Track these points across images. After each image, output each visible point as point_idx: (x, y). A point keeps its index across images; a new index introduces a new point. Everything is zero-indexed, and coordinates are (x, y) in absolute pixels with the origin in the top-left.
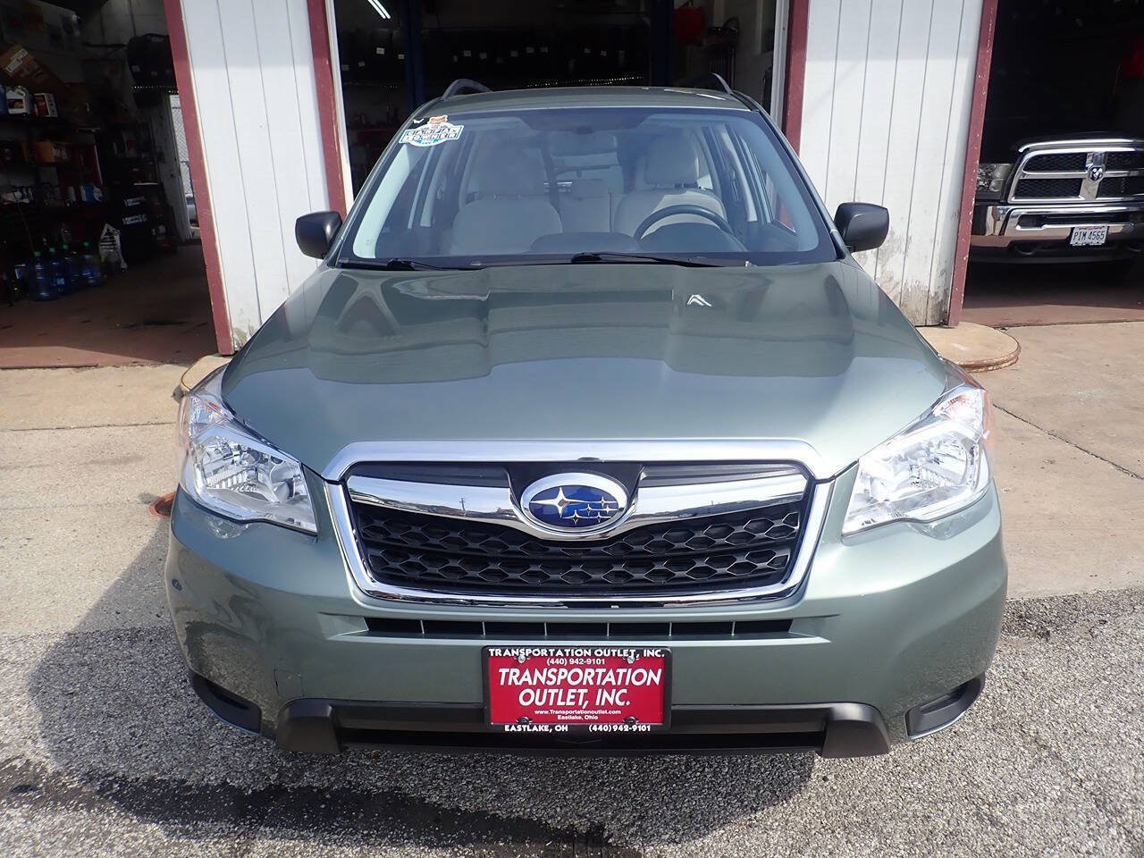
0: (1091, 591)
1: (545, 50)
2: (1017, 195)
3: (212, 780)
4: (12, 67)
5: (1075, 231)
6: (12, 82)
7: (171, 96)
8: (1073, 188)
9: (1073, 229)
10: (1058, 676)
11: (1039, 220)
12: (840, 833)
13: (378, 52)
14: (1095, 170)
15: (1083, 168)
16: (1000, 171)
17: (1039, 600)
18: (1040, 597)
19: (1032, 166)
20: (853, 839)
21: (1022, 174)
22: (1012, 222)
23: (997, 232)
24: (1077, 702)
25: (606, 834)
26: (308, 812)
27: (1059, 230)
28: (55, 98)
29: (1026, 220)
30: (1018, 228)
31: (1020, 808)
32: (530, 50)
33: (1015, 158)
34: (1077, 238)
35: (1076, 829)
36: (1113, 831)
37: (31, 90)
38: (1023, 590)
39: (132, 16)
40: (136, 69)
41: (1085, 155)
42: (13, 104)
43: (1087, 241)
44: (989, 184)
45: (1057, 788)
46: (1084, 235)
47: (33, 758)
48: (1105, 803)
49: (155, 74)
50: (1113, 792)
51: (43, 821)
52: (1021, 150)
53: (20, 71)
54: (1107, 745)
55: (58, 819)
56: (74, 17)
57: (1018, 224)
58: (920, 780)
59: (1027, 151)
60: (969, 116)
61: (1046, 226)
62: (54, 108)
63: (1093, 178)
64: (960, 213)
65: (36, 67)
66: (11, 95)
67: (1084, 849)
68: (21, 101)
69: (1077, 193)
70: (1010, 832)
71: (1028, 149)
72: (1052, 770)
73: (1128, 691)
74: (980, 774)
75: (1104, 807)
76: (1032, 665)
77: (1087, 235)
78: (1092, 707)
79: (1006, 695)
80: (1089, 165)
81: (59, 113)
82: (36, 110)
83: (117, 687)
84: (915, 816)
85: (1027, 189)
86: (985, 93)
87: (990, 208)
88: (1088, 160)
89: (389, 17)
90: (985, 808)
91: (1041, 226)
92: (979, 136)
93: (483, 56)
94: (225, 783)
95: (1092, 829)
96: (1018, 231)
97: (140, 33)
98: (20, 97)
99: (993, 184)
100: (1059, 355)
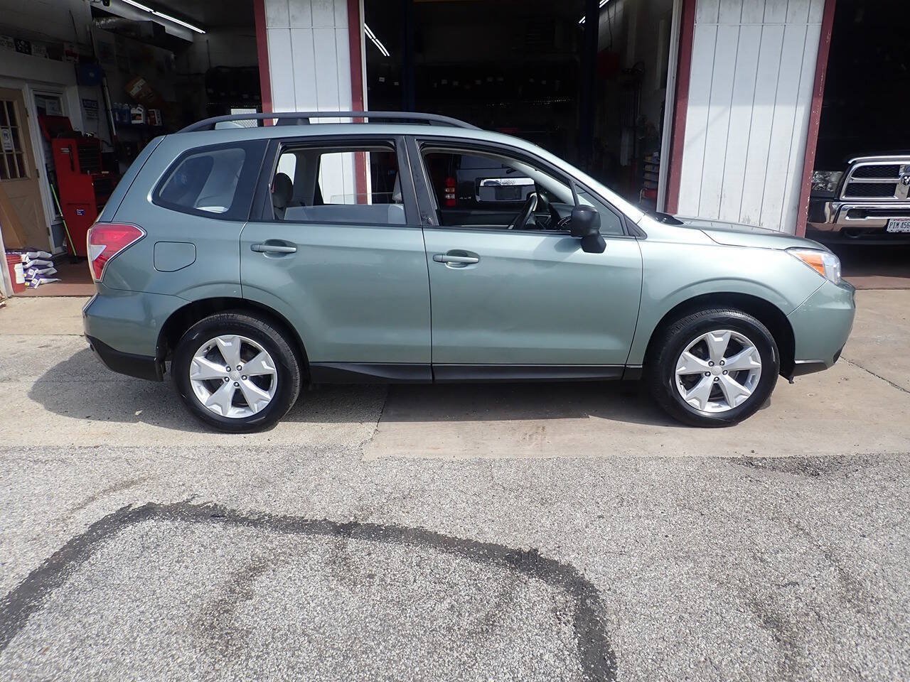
0: (853, 454)
1: (501, 79)
2: (847, 194)
3: (318, 518)
4: (135, 91)
5: (890, 221)
6: (134, 102)
7: (232, 110)
8: (889, 190)
9: (889, 220)
10: (820, 496)
11: (864, 213)
12: (672, 560)
13: (380, 80)
14: (906, 178)
15: (897, 176)
16: (834, 177)
17: (817, 458)
18: (818, 455)
19: (857, 174)
20: (679, 563)
21: (851, 179)
22: (843, 214)
23: (832, 220)
24: (828, 509)
25: (539, 553)
26: (374, 534)
27: (878, 221)
28: (161, 113)
29: (853, 213)
30: (847, 218)
31: (779, 555)
32: (490, 80)
33: (845, 168)
34: (892, 226)
35: (810, 566)
36: (832, 569)
37: (146, 107)
38: (807, 451)
39: (209, 53)
40: (210, 91)
41: (898, 167)
42: (135, 117)
43: (900, 229)
44: (826, 186)
45: (804, 548)
46: (898, 225)
47: (217, 503)
48: (831, 556)
49: (223, 94)
50: (837, 552)
51: (232, 530)
52: (850, 162)
53: (139, 95)
54: (840, 531)
55: (240, 529)
56: (173, 56)
57: (848, 215)
58: (723, 540)
59: (854, 163)
60: (806, 140)
61: (869, 218)
62: (160, 119)
63: (905, 184)
64: (799, 207)
65: (150, 91)
66: (134, 111)
67: (812, 575)
68: (140, 115)
69: (892, 195)
70: (771, 565)
71: (855, 161)
72: (804, 540)
73: (861, 505)
74: (759, 540)
75: (830, 558)
76: (804, 490)
77: (900, 225)
78: (836, 512)
79: (784, 504)
80: (902, 174)
81: (163, 124)
82: (149, 121)
83: (254, 473)
84: (717, 555)
85: (854, 190)
86: (818, 123)
87: (827, 204)
88: (901, 170)
89: (388, 55)
90: (759, 555)
91: (864, 217)
92: (813, 153)
93: (456, 83)
94: (325, 520)
95: (820, 567)
96: (846, 221)
97: (214, 66)
98: (140, 113)
99: (829, 185)
100: (870, 311)
